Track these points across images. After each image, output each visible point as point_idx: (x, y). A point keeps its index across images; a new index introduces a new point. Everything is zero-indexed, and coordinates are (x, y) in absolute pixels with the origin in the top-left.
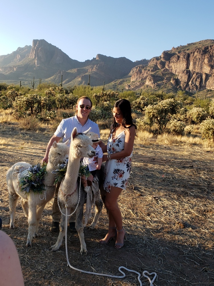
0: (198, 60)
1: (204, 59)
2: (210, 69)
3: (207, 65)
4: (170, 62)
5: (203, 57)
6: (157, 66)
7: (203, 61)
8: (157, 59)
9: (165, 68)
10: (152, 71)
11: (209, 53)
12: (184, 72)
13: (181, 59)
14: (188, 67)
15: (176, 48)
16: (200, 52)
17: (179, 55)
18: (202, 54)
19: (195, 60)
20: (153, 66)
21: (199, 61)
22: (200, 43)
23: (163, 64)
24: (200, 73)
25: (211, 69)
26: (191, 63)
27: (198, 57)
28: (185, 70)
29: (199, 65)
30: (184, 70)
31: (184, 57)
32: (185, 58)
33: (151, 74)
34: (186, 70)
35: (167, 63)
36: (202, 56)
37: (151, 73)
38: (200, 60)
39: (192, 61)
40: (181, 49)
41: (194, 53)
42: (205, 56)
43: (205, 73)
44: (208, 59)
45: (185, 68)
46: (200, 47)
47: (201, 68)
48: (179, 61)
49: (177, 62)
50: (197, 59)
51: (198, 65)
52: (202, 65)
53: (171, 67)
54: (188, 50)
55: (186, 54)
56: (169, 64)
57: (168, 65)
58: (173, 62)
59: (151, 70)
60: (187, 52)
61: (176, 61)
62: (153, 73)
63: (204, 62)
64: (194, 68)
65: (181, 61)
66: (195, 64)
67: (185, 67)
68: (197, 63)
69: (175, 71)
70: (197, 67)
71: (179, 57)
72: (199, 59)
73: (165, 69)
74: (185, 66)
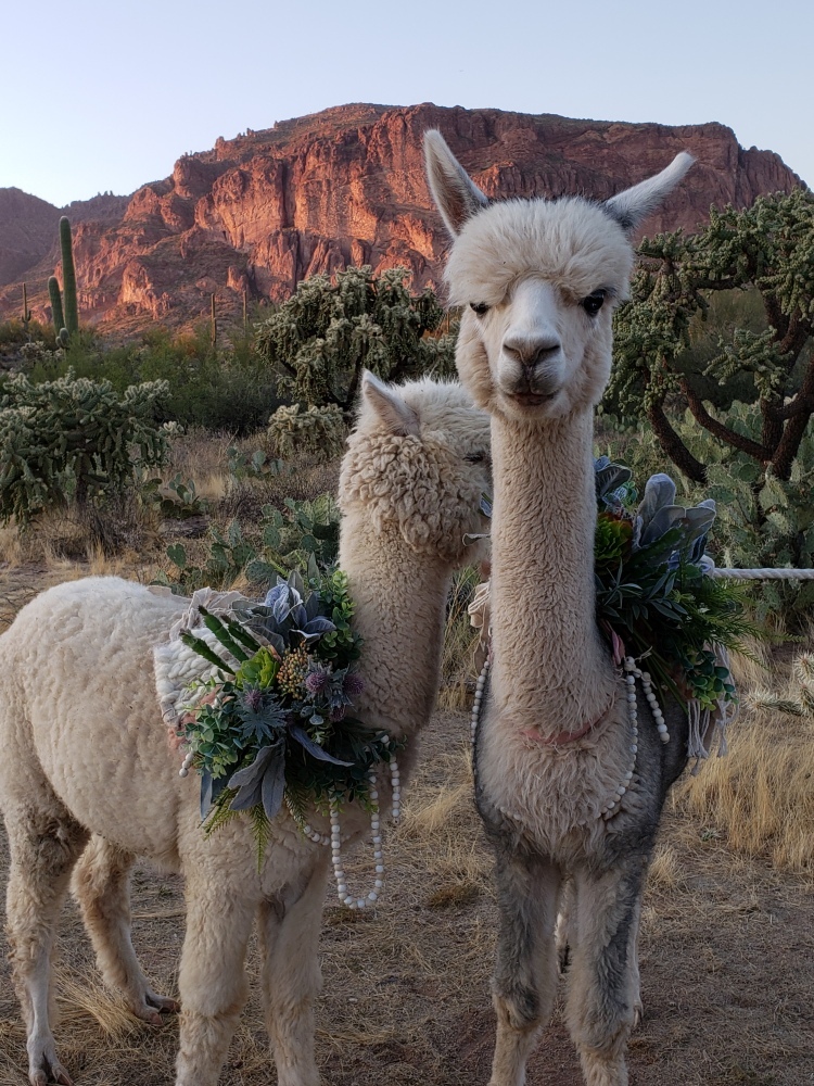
0: (324, 188)
1: (348, 183)
2: (375, 224)
3: (360, 206)
4: (210, 200)
5: (343, 175)
6: (162, 220)
7: (345, 192)
8: (158, 189)
9: (194, 228)
10: (142, 242)
11: (364, 158)
12: (275, 242)
13: (257, 188)
14: (287, 221)
15: (231, 142)
16: (327, 154)
17: (246, 169)
18: (335, 163)
19: (310, 186)
20: (145, 220)
21: (330, 193)
22: (324, 120)
23: (185, 212)
24: (340, 240)
25: (378, 221)
26: (300, 202)
27: (321, 174)
28: (277, 234)
29: (333, 210)
30: (274, 231)
31: (267, 177)
32: (270, 183)
33: (140, 258)
34: (284, 230)
35: (201, 206)
36: (339, 169)
37: (139, 254)
38: (332, 187)
39: (300, 191)
40: (252, 145)
41: (304, 158)
42: (347, 171)
43: (359, 241)
44: (364, 181)
45: (279, 223)
46: (327, 133)
47: (342, 220)
48: (247, 195)
49: (240, 198)
50: (318, 182)
51: (328, 209)
52: (342, 209)
53: (221, 220)
54: (279, 147)
55: (273, 167)
56: (209, 207)
57: (207, 216)
58: (225, 201)
59: (135, 238)
60: (278, 156)
61: (235, 193)
62: (146, 252)
63: (348, 196)
64: (314, 220)
65: (257, 195)
66: (313, 203)
67: (278, 217)
68: (324, 200)
69: (239, 237)
70: (323, 219)
71: (245, 179)
72: (328, 182)
73: (194, 233)
74: (276, 215)
